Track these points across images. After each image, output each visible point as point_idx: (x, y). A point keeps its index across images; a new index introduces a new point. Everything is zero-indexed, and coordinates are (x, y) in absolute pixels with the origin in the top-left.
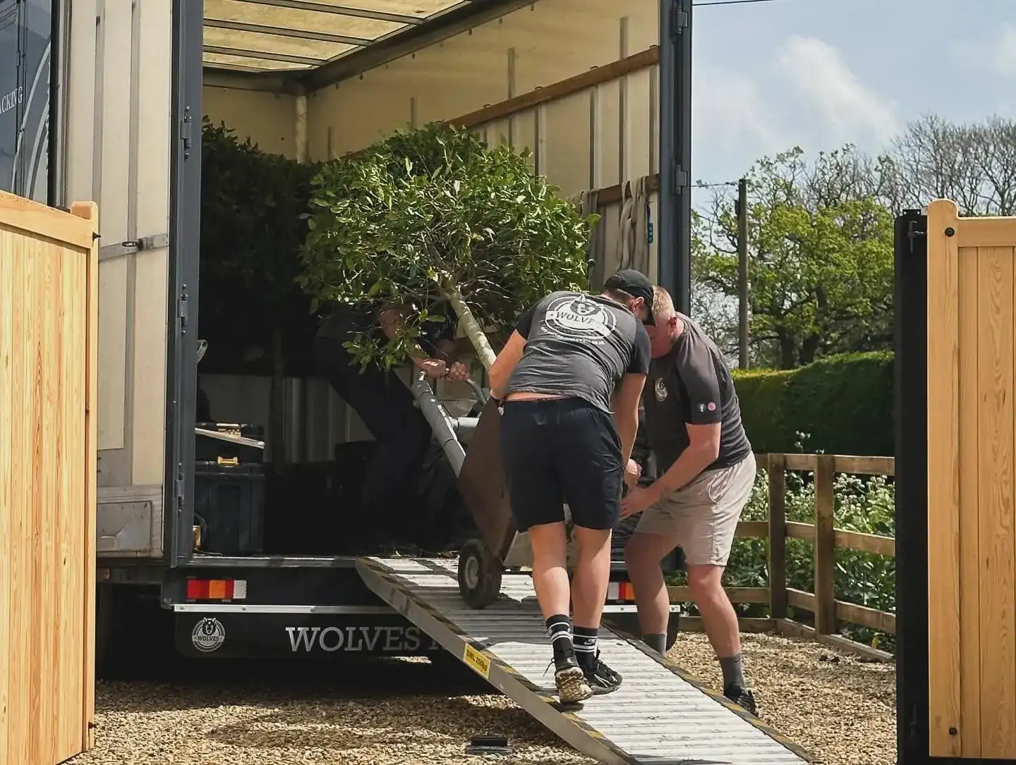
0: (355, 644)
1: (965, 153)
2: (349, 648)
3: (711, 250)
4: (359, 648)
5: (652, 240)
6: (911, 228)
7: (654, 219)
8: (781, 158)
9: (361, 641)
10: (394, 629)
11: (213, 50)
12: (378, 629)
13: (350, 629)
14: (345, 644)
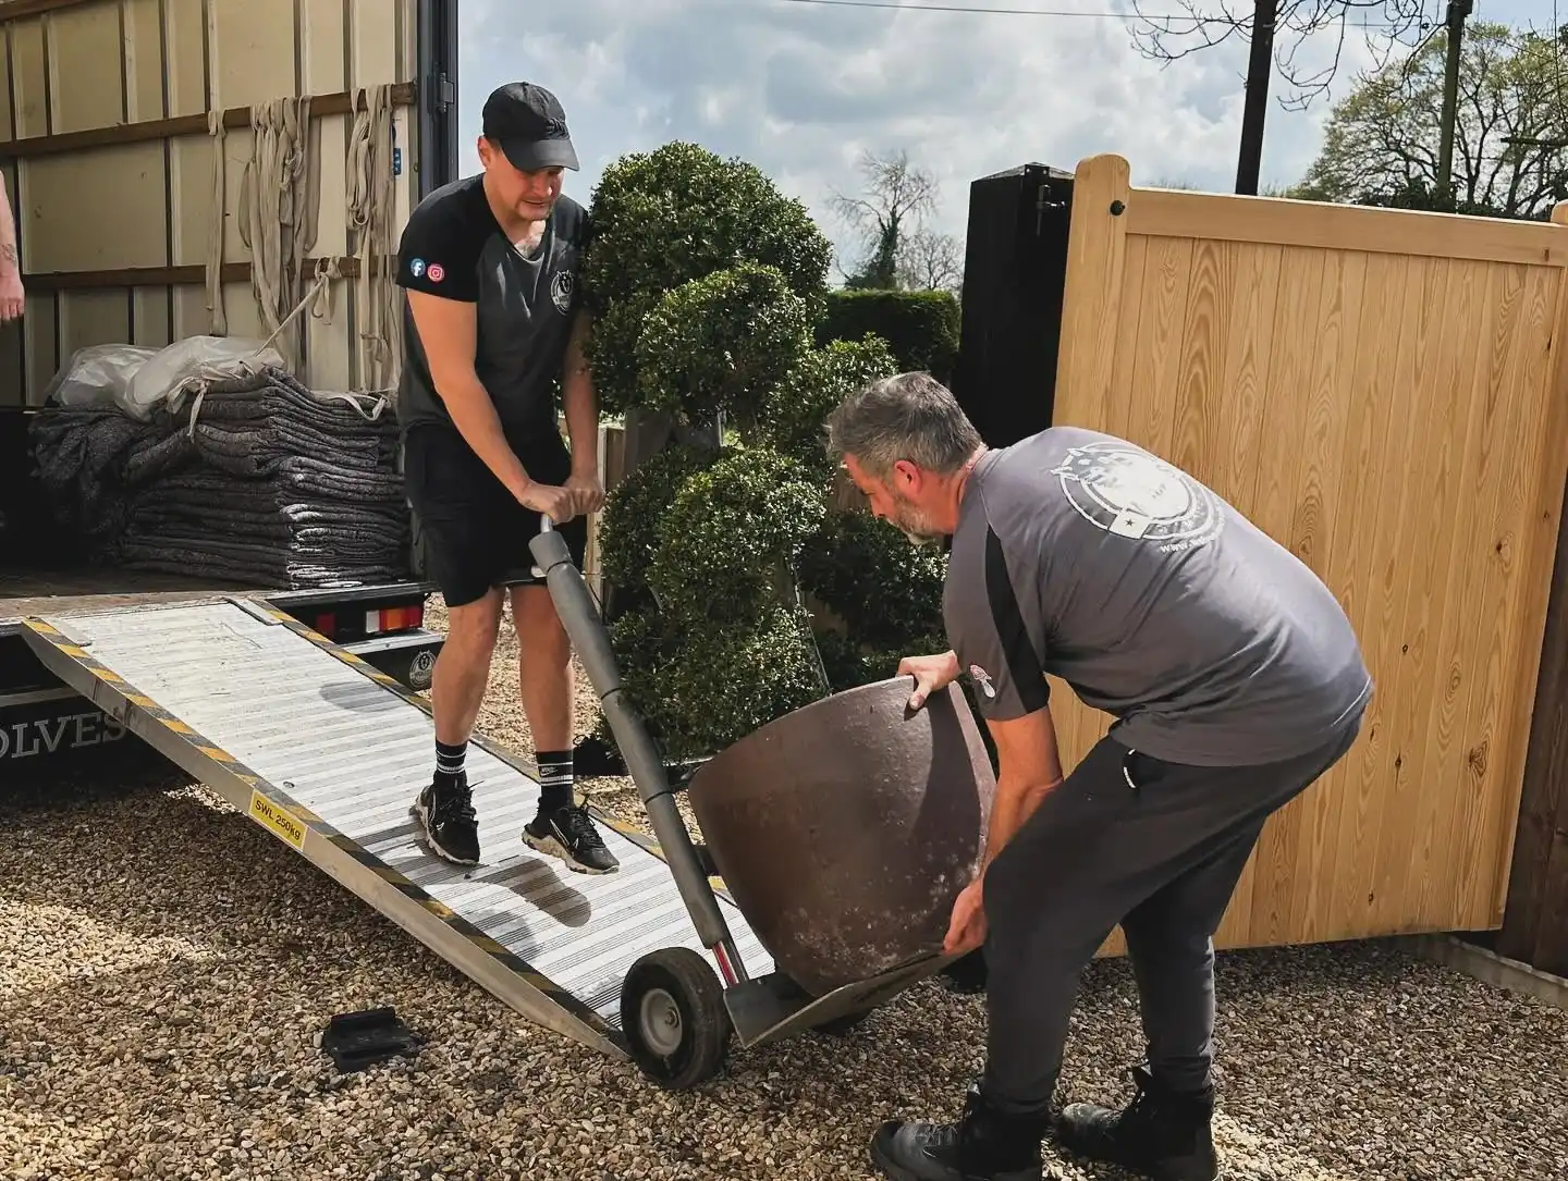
0: (28, 746)
2: (20, 752)
4: (36, 751)
5: (400, 168)
6: (1041, 197)
7: (402, 142)
9: (36, 742)
10: (86, 716)
12: (63, 720)
13: (19, 728)
14: (12, 748)
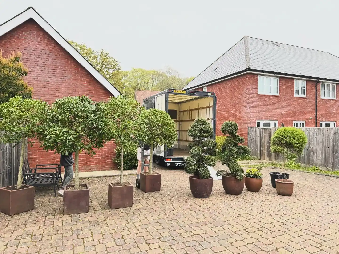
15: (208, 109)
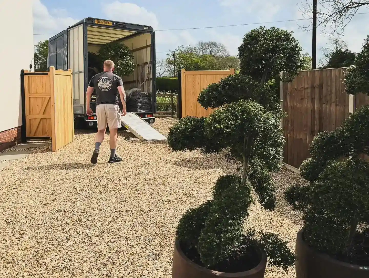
1: (206, 46)
3: (171, 59)
8: (181, 47)
11: (89, 41)
15: (145, 50)
